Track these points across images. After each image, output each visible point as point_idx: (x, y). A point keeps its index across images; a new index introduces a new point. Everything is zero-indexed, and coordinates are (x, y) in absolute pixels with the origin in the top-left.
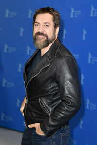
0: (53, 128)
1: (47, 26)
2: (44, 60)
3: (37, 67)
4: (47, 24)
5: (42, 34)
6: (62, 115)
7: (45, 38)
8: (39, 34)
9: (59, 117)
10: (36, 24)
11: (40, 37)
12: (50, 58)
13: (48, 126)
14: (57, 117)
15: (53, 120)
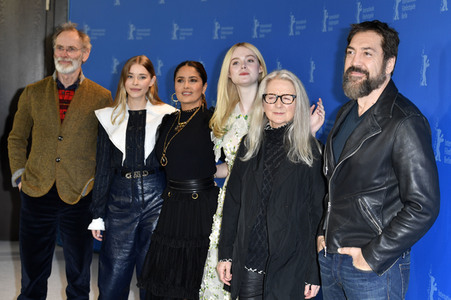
0: (388, 257)
1: (367, 54)
2: (368, 123)
3: (355, 137)
4: (369, 51)
5: (358, 70)
6: (405, 231)
7: (364, 78)
8: (353, 69)
9: (400, 234)
10: (349, 50)
11: (355, 75)
12: (380, 118)
13: (380, 252)
14: (396, 235)
15: (389, 241)
